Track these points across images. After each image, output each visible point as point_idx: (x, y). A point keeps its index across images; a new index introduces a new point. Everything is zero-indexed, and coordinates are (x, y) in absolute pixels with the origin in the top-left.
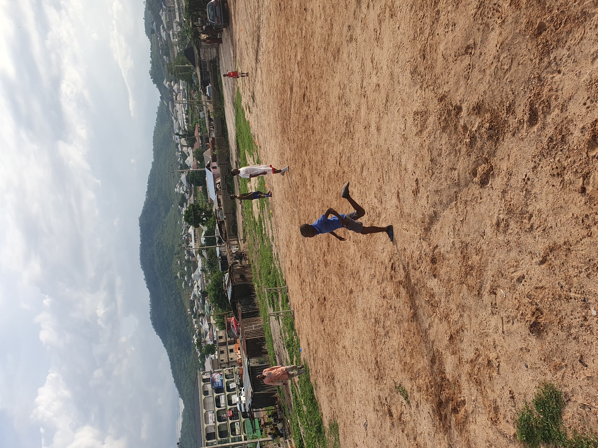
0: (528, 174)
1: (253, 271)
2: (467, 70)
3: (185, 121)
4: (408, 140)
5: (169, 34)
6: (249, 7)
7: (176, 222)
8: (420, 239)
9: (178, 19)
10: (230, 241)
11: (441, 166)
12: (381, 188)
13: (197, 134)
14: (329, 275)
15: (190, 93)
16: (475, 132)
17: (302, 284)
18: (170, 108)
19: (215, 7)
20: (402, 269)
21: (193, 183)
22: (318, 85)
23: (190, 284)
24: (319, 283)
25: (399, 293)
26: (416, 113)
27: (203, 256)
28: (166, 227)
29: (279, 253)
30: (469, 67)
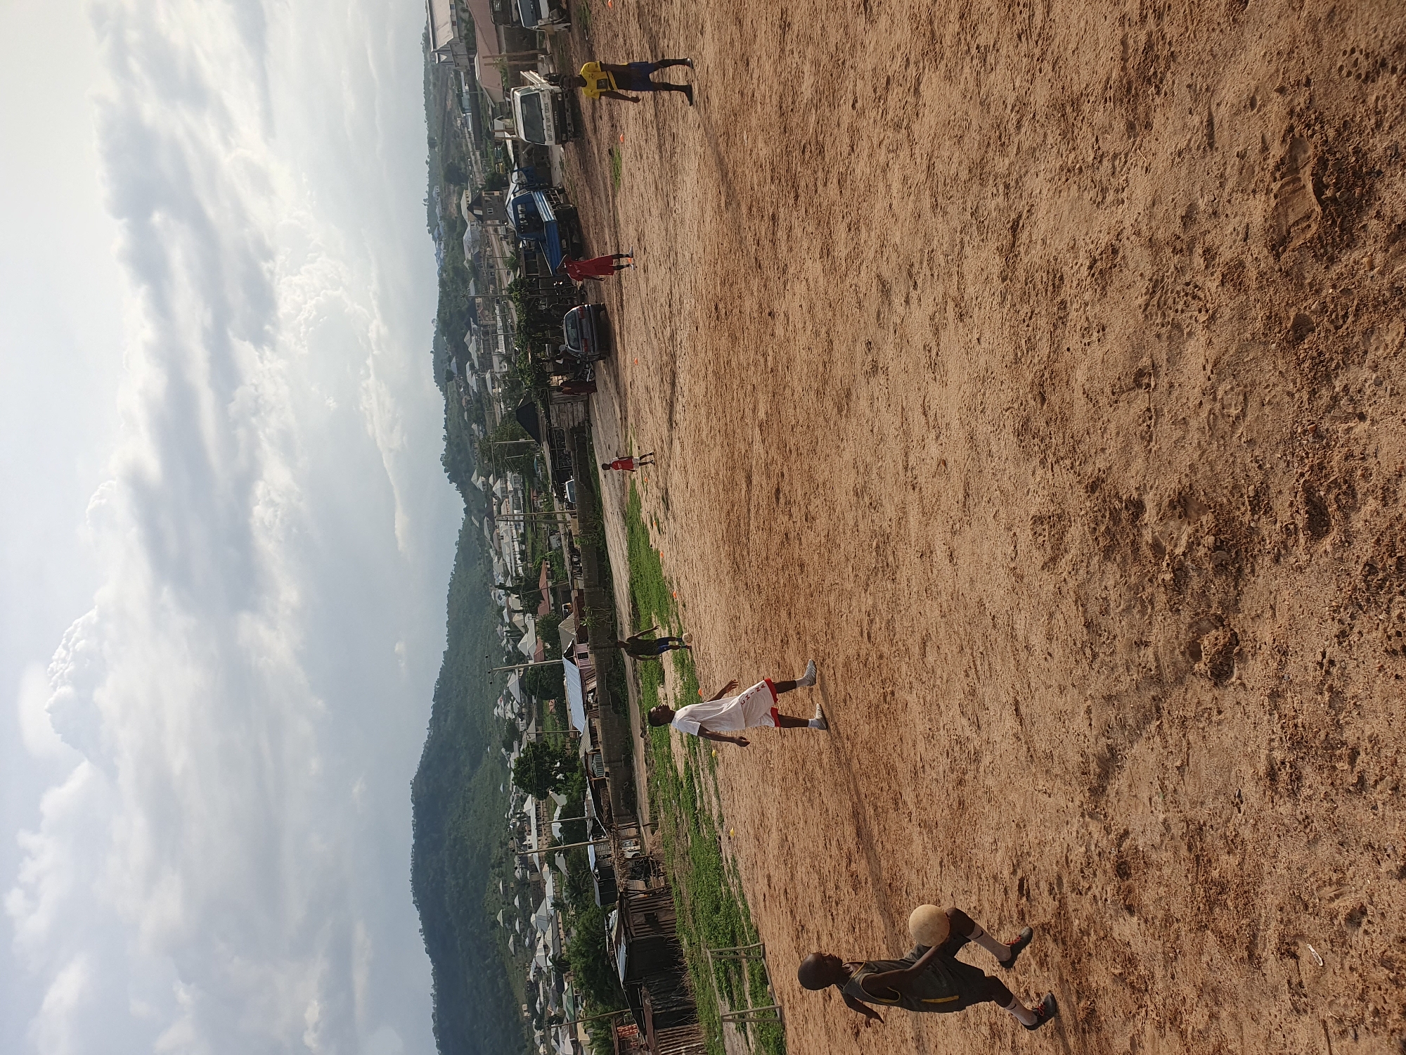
0: (1328, 651)
1: (676, 903)
2: (1144, 422)
3: (518, 556)
4: (1025, 580)
5: (484, 380)
6: (651, 317)
7: (496, 788)
8: (1083, 815)
9: (502, 349)
10: (619, 828)
11: (1111, 638)
12: (973, 693)
13: (544, 583)
14: (866, 911)
15: (529, 497)
16: (1182, 557)
17: (798, 937)
18: (486, 532)
19: (580, 320)
20: (1046, 893)
21: (535, 694)
22: (806, 467)
23: (527, 940)
24: (842, 935)
25: (1046, 956)
26: (1038, 520)
27: (557, 869)
28: (473, 799)
29: (738, 857)
30: (1147, 414)
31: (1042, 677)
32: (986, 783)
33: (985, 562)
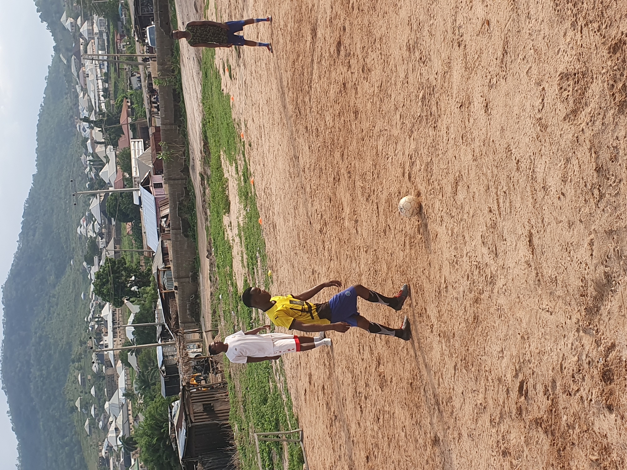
1: (230, 396)
3: (102, 93)
4: (549, 130)
7: (77, 296)
8: (578, 331)
10: (185, 333)
11: (617, 181)
12: (494, 226)
13: (125, 119)
14: (390, 405)
15: (113, 40)
17: (331, 425)
20: (541, 393)
21: (114, 217)
22: (366, 23)
23: (101, 423)
24: (368, 423)
26: (564, 76)
27: (129, 365)
28: (57, 305)
31: (554, 214)
32: (498, 301)
33: (515, 113)
